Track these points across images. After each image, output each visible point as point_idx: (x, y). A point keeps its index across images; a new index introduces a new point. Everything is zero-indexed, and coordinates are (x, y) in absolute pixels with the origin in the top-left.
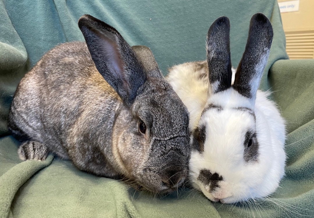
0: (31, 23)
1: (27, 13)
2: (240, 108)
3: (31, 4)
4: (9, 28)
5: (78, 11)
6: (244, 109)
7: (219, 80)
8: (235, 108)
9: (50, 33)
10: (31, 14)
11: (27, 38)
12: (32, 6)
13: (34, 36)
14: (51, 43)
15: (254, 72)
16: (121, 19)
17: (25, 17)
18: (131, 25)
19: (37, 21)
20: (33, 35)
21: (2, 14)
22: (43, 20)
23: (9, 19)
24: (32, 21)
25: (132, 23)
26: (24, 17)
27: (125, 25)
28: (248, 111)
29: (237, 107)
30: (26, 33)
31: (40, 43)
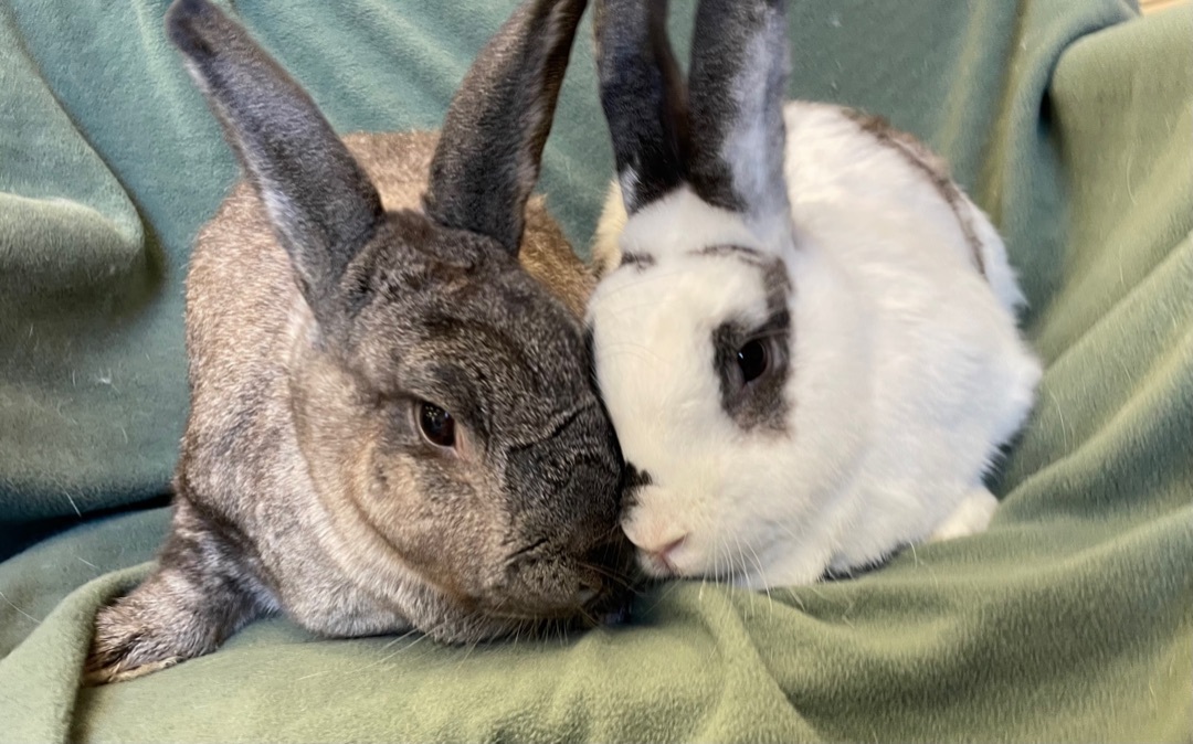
0: (141, 108)
1: (117, 77)
2: (711, 250)
3: (121, 42)
4: (63, 142)
5: (283, 28)
6: (723, 251)
7: (633, 166)
8: (693, 253)
9: (209, 129)
10: (130, 77)
11: (141, 167)
12: (126, 47)
13: (160, 153)
14: (220, 167)
15: (731, 110)
16: (441, 18)
17: (114, 92)
18: (480, 35)
19: (157, 95)
20: (157, 150)
21: (30, 97)
22: (173, 90)
23: (60, 111)
24: (140, 99)
25: (481, 26)
26: (110, 92)
27: (458, 40)
28: (737, 253)
29: (700, 247)
30: (130, 149)
31: (188, 173)
